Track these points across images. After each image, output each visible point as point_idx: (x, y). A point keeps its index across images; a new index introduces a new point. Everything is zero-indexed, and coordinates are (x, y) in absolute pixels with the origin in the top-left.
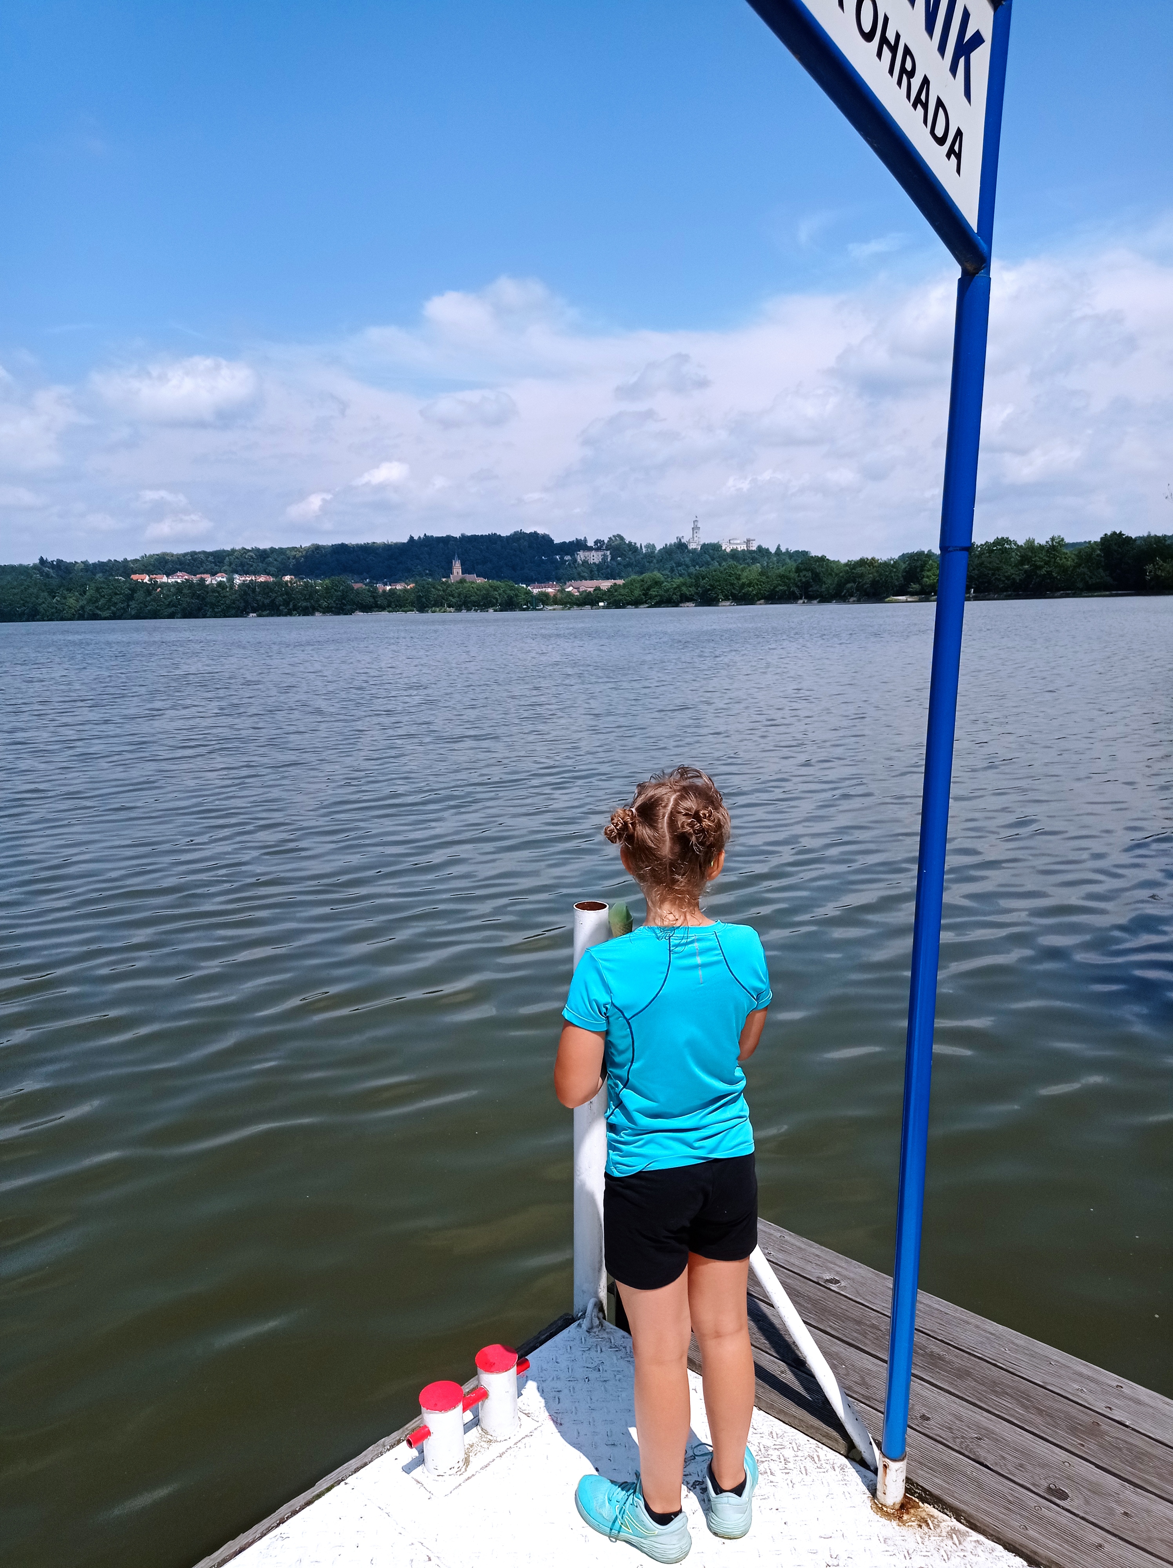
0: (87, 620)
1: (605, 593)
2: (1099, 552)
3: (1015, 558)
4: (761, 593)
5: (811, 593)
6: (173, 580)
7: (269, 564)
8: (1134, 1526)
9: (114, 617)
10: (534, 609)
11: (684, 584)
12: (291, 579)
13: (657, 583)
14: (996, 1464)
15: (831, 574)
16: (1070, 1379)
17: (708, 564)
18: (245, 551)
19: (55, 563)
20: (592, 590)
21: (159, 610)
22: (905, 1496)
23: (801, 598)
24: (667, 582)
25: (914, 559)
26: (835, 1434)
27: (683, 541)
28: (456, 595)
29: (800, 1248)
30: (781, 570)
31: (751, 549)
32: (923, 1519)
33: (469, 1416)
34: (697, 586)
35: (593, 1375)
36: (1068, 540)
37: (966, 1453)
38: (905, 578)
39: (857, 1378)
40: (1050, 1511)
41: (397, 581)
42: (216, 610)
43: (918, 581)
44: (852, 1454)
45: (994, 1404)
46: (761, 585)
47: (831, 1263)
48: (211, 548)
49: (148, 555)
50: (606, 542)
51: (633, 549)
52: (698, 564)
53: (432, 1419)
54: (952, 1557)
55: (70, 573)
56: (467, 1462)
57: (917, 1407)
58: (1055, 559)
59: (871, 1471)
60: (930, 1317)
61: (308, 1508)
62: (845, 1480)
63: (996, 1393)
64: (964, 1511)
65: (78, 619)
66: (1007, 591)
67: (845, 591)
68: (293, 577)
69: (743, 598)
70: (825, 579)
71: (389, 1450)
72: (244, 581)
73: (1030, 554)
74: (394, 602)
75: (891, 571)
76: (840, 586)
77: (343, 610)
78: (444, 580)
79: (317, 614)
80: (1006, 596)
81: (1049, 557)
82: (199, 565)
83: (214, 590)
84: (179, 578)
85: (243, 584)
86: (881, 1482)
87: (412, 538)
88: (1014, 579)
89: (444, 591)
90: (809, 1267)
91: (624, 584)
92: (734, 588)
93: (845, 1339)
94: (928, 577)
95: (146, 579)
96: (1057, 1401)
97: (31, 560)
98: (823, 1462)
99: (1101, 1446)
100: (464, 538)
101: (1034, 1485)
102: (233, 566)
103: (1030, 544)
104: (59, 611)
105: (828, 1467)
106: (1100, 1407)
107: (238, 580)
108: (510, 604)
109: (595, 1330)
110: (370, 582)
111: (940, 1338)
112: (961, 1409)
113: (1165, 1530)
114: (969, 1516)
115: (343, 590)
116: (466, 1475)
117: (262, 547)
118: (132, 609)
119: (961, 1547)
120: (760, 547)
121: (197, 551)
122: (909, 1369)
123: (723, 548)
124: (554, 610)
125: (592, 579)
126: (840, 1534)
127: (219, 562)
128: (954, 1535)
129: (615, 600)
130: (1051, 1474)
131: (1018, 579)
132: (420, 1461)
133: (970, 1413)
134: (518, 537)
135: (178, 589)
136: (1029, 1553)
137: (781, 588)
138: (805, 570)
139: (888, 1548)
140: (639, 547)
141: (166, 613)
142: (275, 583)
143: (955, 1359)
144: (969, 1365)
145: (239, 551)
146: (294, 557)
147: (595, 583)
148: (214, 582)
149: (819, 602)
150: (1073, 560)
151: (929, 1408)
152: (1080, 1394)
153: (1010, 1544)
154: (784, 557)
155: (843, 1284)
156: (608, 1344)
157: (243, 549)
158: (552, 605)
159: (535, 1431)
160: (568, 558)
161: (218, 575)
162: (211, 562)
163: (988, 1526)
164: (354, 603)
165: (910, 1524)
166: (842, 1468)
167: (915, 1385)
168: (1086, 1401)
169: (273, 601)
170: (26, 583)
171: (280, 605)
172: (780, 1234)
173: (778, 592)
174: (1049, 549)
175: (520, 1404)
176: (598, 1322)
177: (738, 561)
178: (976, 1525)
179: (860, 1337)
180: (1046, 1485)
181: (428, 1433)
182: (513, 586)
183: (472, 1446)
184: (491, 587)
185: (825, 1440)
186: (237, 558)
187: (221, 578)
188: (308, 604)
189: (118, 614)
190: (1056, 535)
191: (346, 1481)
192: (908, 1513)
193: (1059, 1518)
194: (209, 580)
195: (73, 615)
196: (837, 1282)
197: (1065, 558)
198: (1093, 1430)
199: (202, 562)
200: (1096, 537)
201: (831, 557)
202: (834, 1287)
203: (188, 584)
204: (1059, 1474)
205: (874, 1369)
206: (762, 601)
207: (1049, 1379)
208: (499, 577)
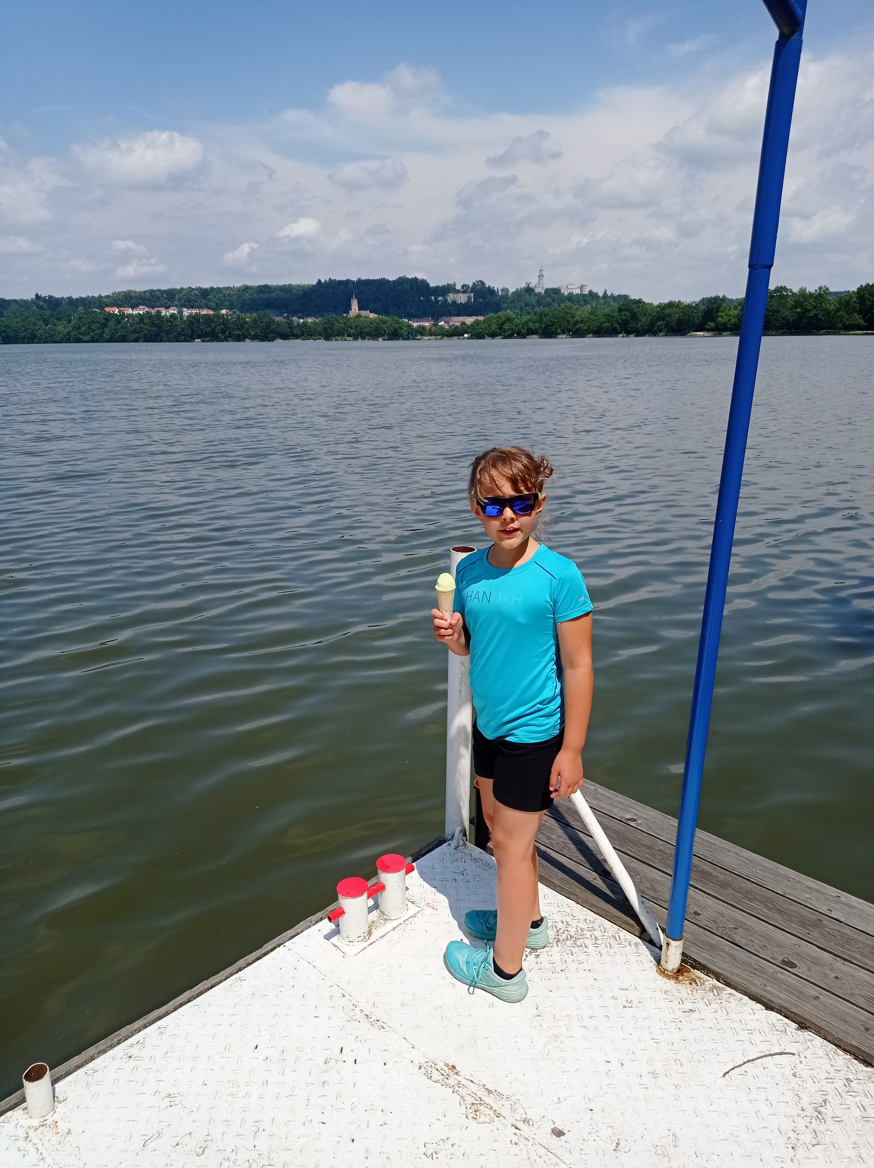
0: (73, 342)
1: (469, 327)
2: (855, 299)
3: (791, 302)
4: (590, 329)
5: (629, 329)
6: (136, 312)
7: (209, 300)
8: (842, 985)
9: (93, 340)
10: (414, 339)
11: (531, 320)
12: (227, 312)
13: (509, 320)
14: (747, 945)
15: (645, 314)
16: (803, 891)
17: (549, 304)
18: (191, 289)
19: (47, 298)
20: (459, 324)
21: (127, 336)
22: (681, 965)
23: (621, 333)
24: (518, 319)
25: (712, 303)
26: (632, 922)
27: (531, 286)
28: (354, 327)
29: (609, 797)
30: (607, 310)
31: (584, 293)
32: (693, 979)
33: (371, 902)
34: (541, 322)
35: (459, 878)
36: (832, 290)
37: (726, 937)
38: (703, 317)
39: (648, 885)
40: (783, 975)
41: (308, 316)
42: (170, 336)
43: (713, 319)
44: (643, 935)
45: (747, 906)
46: (590, 322)
47: (631, 808)
48: (165, 287)
49: (117, 292)
50: (470, 286)
51: (491, 291)
52: (542, 305)
53: (347, 903)
54: (712, 1004)
55: (59, 306)
56: (370, 933)
57: (691, 906)
58: (821, 304)
59: (657, 947)
60: (702, 846)
61: (258, 962)
62: (638, 953)
63: (750, 899)
64: (722, 975)
65: (66, 342)
66: (782, 329)
67: (656, 328)
68: (228, 311)
69: (578, 333)
70: (640, 318)
71: (314, 924)
72: (190, 313)
73: (802, 300)
74: (306, 332)
75: (693, 312)
76: (653, 323)
77: (267, 337)
78: (344, 315)
79: (247, 340)
80: (781, 333)
81: (817, 302)
82: (156, 300)
83: (168, 321)
84: (141, 311)
85: (190, 316)
86: (664, 955)
87: (319, 281)
88: (788, 319)
89: (344, 324)
90: (615, 810)
91: (484, 320)
92: (569, 324)
93: (639, 858)
94: (722, 317)
95: (116, 312)
96: (792, 905)
97: (29, 296)
98: (622, 940)
99: (822, 934)
100: (360, 282)
101: (773, 958)
102: (182, 301)
103: (803, 292)
104: (51, 336)
105: (626, 944)
106: (823, 909)
107: (186, 312)
108: (395, 335)
109: (460, 848)
110: (287, 316)
111: (709, 860)
112: (723, 908)
113: (863, 989)
114: (725, 977)
115: (267, 322)
116: (369, 942)
117: (204, 286)
118: (106, 334)
119: (719, 997)
120: (590, 292)
121: (155, 289)
122: (687, 880)
123: (562, 292)
124: (429, 340)
125: (458, 315)
126: (634, 987)
127: (171, 298)
128: (714, 990)
129: (477, 332)
130: (785, 951)
131: (791, 319)
132: (337, 932)
133: (730, 912)
134: (402, 281)
135: (140, 319)
136: (766, 1001)
137: (606, 324)
138: (626, 310)
139: (667, 997)
140: (496, 290)
141: (132, 338)
142: (214, 315)
143: (720, 875)
144: (729, 879)
145: (187, 289)
146: (229, 295)
147: (461, 319)
148: (168, 314)
149: (635, 336)
150: (835, 306)
151: (700, 907)
152: (809, 901)
153: (753, 996)
154: (609, 300)
155: (639, 822)
156: (470, 858)
157: (190, 288)
158: (427, 336)
159: (418, 914)
160: (440, 298)
161: (171, 308)
162: (165, 298)
163: (739, 984)
164: (275, 332)
165: (683, 982)
166: (636, 945)
167: (691, 892)
168: (813, 905)
169: (213, 330)
170: (26, 314)
171: (219, 333)
172: (594, 788)
173: (604, 328)
174: (817, 296)
175: (407, 896)
176: (462, 843)
177: (573, 303)
178: (730, 984)
179: (651, 858)
180: (782, 959)
181: (343, 912)
182: (398, 320)
183: (373, 923)
184: (381, 321)
185: (624, 926)
186: (185, 295)
187: (173, 311)
188: (240, 333)
189: (96, 338)
190: (823, 285)
191: (284, 945)
192: (682, 975)
193: (789, 979)
194: (164, 312)
195: (62, 338)
196: (635, 820)
197: (829, 304)
198: (817, 924)
199: (158, 298)
200: (853, 288)
201: (646, 300)
202: (632, 824)
203: (148, 315)
204: (791, 952)
205: (661, 879)
206: (591, 335)
207: (788, 891)
208: (387, 313)
